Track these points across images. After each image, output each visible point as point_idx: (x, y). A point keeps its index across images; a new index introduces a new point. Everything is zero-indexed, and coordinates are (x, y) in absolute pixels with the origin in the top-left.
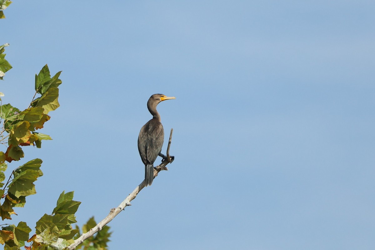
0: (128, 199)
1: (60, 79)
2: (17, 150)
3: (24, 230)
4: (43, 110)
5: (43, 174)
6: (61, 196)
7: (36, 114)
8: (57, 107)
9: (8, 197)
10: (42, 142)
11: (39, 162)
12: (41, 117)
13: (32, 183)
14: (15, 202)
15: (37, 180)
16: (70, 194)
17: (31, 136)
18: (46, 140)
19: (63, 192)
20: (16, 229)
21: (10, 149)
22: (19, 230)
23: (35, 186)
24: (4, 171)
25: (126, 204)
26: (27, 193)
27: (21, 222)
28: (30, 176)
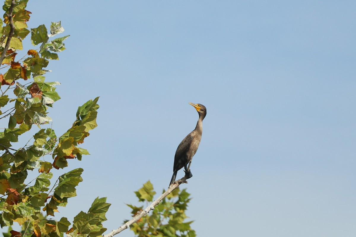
0: (153, 204)
1: (98, 104)
2: (63, 161)
3: (65, 224)
4: (85, 127)
5: (83, 180)
6: (96, 200)
7: (79, 131)
8: (95, 126)
9: (54, 197)
10: (82, 156)
11: (81, 170)
12: (83, 134)
13: (74, 188)
14: (59, 201)
15: (78, 185)
16: (104, 199)
17: (74, 149)
18: (85, 155)
19: (98, 198)
20: (58, 222)
21: (57, 159)
22: (61, 224)
23: (76, 190)
24: (50, 178)
25: (151, 208)
26: (69, 195)
27: (63, 217)
28: (72, 182)
